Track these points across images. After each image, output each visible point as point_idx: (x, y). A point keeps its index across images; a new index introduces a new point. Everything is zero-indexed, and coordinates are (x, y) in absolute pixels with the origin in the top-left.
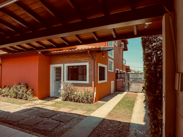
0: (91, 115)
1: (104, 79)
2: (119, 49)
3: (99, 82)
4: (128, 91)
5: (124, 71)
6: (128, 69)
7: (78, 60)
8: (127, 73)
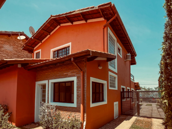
1: (103, 100)
2: (125, 61)
3: (92, 105)
4: (138, 115)
5: (132, 89)
6: (137, 86)
7: (65, 74)
8: (136, 91)
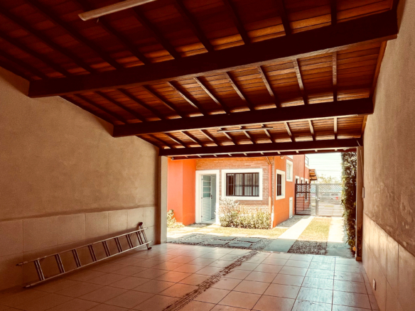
0: (280, 237)
1: (281, 194)
3: (277, 198)
4: (316, 213)
5: (306, 180)
6: (312, 175)
7: (245, 164)
